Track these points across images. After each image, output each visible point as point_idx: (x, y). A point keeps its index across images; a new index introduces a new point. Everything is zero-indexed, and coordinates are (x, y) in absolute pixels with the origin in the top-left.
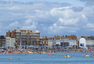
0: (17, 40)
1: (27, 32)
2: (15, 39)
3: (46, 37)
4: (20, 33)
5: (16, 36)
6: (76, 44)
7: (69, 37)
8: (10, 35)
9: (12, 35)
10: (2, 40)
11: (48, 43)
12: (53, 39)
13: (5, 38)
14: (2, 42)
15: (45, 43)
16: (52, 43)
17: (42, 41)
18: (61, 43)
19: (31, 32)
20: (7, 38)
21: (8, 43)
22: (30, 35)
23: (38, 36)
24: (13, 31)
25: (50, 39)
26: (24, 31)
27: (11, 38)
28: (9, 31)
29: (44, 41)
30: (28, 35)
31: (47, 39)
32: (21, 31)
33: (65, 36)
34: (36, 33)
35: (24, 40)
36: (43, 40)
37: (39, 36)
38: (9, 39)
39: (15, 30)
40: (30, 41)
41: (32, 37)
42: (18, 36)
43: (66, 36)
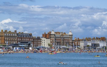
0: (52, 41)
1: (61, 34)
2: (50, 40)
3: (78, 38)
4: (54, 35)
5: (50, 37)
6: (106, 46)
7: (99, 39)
8: (46, 36)
9: (48, 36)
10: (38, 40)
11: (80, 44)
12: (85, 40)
13: (41, 39)
14: (38, 43)
15: (77, 44)
16: (84, 44)
17: (75, 43)
18: (92, 44)
19: (64, 34)
20: (42, 39)
21: (43, 44)
22: (63, 37)
23: (70, 38)
24: (48, 33)
25: (82, 41)
26: (58, 33)
27: (46, 39)
28: (45, 33)
29: (76, 43)
30: (61, 37)
31: (79, 40)
32: (55, 33)
33: (95, 38)
34: (69, 35)
35: (58, 41)
36: (75, 41)
37: (72, 38)
38: (44, 40)
39: (50, 32)
40: (64, 42)
41: (65, 39)
42: (53, 37)
43: (97, 38)
